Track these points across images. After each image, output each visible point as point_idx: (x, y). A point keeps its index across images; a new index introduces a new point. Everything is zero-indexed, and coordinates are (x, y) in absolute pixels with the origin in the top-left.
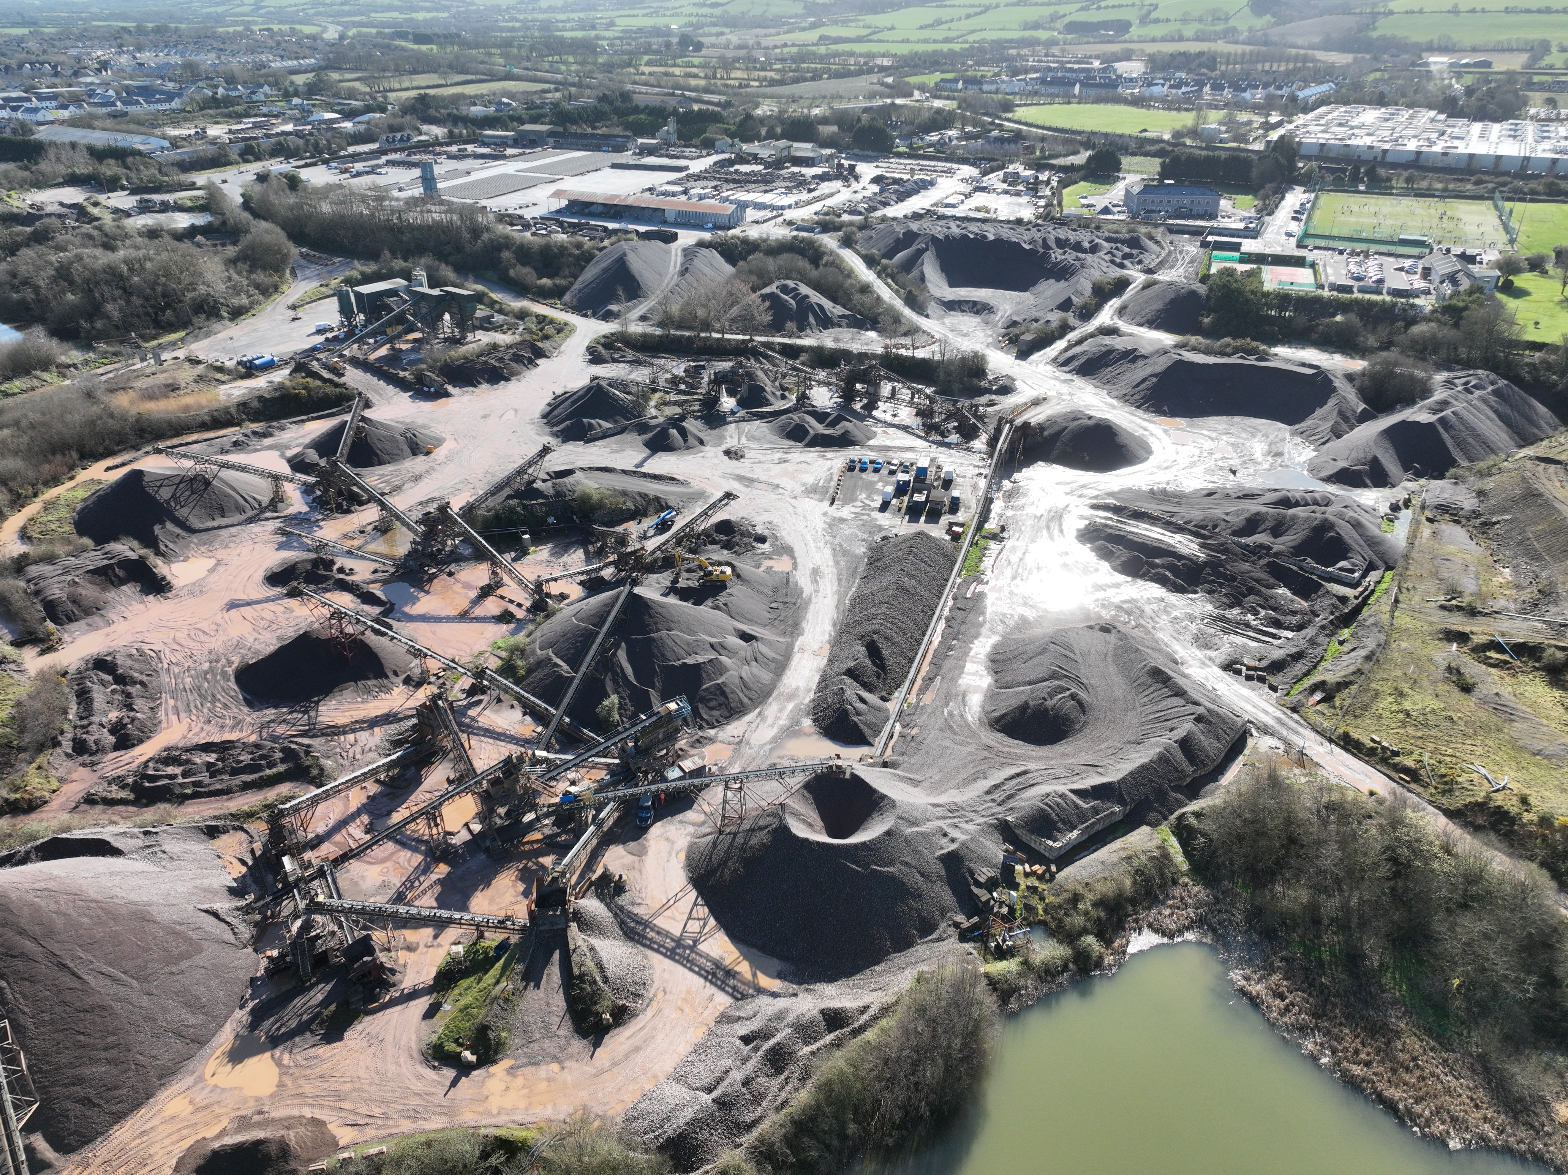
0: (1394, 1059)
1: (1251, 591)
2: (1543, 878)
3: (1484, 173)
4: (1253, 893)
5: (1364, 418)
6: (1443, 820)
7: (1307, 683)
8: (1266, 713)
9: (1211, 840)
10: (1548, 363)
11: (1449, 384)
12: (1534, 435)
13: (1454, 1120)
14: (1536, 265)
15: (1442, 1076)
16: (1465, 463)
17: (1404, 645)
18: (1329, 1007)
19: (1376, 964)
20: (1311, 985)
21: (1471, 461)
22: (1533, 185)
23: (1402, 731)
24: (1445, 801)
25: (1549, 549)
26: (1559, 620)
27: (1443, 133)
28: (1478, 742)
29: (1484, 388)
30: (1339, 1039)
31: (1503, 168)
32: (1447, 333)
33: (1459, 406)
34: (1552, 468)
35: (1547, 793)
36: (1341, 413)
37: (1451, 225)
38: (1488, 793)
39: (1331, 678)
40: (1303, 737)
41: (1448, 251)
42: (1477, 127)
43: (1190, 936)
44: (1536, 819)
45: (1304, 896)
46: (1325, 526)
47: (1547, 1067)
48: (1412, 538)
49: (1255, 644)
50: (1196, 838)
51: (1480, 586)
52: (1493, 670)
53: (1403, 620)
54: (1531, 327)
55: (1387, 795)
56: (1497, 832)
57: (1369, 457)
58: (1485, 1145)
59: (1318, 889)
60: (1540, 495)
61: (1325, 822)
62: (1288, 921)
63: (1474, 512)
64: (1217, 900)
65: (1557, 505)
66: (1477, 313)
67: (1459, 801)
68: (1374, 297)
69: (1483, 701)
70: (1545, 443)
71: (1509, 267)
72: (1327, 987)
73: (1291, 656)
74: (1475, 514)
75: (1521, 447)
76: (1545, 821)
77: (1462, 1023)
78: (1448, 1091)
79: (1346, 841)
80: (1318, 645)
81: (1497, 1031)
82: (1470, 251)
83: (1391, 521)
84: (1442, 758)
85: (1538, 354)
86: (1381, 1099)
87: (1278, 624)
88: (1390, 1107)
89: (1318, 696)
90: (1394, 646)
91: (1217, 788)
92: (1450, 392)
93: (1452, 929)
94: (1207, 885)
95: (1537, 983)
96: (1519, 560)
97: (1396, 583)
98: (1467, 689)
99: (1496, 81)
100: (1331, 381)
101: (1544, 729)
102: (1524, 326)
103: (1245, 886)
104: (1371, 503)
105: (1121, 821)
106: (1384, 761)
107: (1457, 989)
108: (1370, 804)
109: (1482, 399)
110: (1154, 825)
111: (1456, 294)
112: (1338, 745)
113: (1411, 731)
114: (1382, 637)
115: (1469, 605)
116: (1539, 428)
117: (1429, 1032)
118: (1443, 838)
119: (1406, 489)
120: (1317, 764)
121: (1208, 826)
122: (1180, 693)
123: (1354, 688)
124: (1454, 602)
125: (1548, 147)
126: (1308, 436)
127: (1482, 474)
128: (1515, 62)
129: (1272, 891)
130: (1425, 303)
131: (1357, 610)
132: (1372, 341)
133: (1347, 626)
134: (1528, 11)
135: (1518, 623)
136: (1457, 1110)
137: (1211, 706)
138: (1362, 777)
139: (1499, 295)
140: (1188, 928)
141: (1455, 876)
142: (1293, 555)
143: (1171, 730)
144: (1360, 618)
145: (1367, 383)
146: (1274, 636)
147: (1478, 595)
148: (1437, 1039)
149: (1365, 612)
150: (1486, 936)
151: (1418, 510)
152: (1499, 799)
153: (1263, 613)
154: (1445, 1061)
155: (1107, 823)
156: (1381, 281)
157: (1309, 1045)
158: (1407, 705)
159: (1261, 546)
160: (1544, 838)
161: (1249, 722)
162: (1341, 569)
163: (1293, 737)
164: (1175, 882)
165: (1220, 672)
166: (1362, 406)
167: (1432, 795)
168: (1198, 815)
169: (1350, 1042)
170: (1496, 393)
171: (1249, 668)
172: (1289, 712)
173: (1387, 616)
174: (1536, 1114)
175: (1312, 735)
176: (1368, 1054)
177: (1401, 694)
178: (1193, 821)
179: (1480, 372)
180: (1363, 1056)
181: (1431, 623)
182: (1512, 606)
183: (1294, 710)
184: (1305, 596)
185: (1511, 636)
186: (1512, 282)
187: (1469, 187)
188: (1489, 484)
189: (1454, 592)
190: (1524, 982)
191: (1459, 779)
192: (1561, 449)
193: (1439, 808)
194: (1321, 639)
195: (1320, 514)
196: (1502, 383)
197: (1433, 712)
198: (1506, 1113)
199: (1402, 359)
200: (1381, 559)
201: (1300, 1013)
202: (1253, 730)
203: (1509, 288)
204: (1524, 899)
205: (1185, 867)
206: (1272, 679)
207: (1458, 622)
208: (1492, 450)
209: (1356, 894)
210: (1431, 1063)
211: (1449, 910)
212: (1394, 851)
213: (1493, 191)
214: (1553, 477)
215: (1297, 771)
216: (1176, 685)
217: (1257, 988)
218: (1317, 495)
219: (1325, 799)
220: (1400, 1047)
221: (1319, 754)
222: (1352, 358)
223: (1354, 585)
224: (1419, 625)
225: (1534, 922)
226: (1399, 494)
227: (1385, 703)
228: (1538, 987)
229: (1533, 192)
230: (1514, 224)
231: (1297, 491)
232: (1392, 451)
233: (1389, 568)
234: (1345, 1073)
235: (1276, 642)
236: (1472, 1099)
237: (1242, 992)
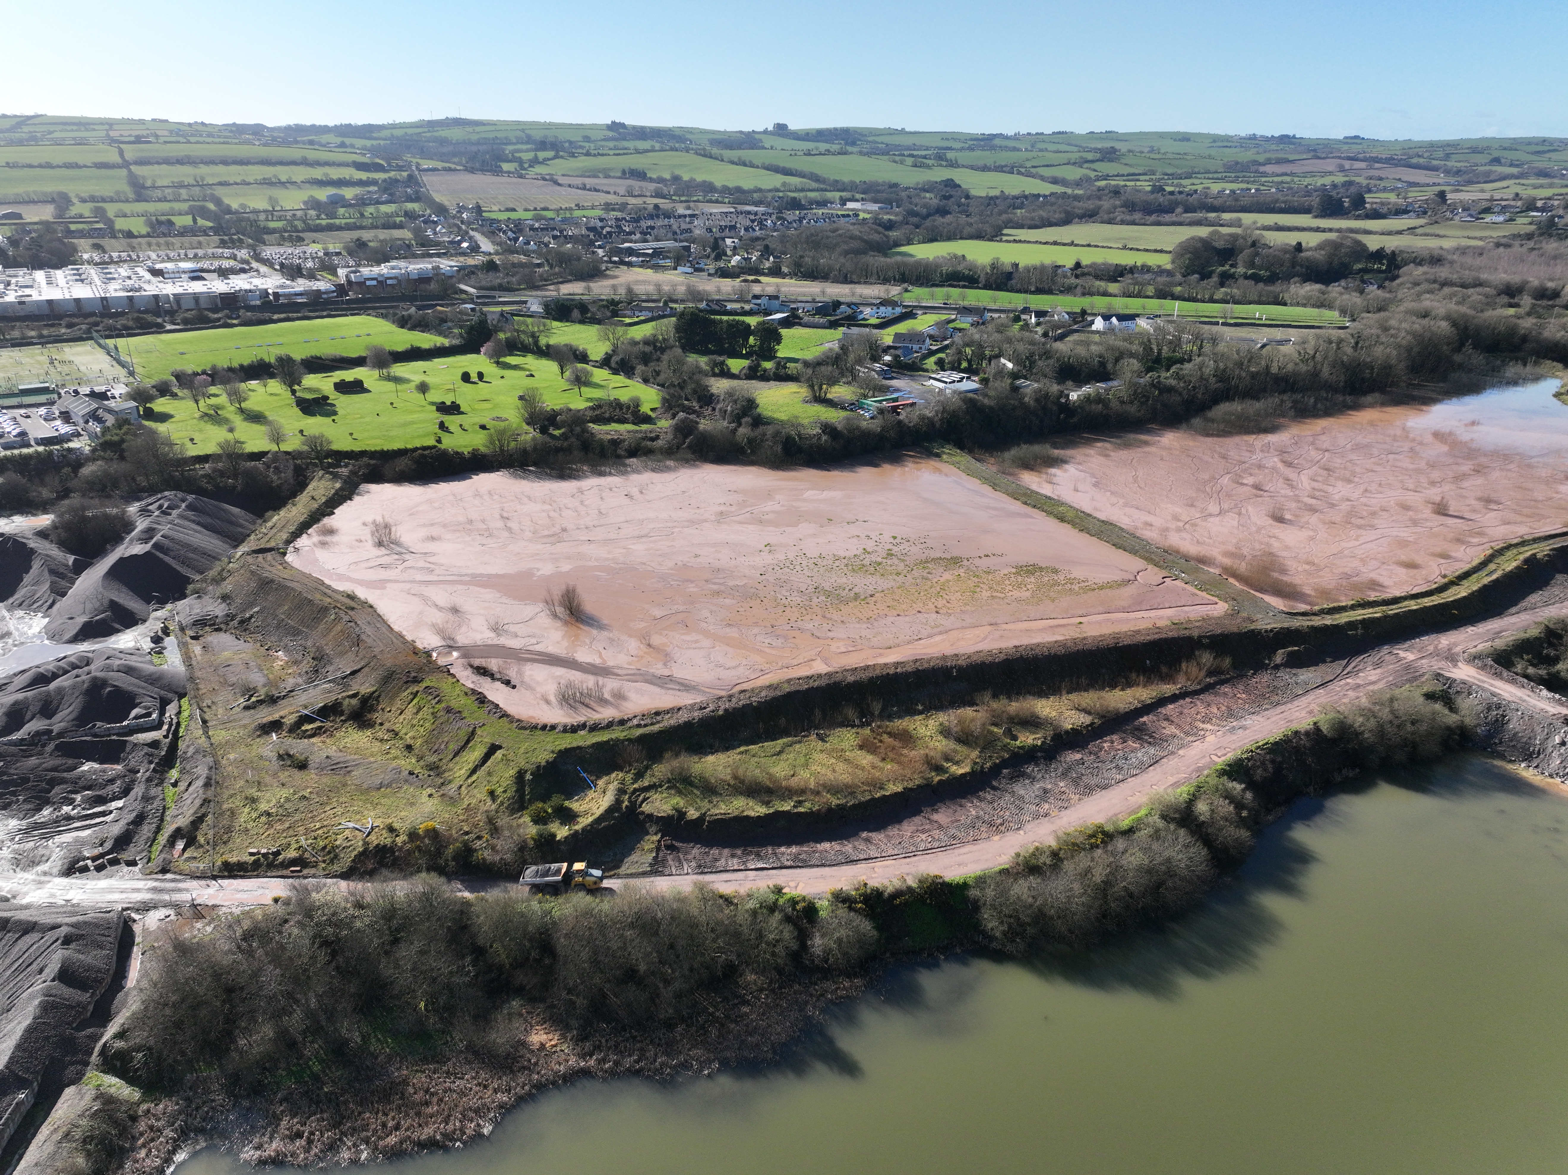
0: (414, 1104)
1: (53, 783)
2: (434, 880)
3: (70, 316)
4: (221, 1066)
5: (79, 568)
6: (343, 884)
7: (163, 839)
8: (138, 890)
9: (150, 1049)
10: (220, 471)
11: (145, 512)
12: (241, 534)
13: (477, 1111)
14: (163, 390)
15: (453, 1086)
16: (197, 577)
17: (232, 756)
18: (343, 1108)
19: (359, 1040)
20: (318, 1103)
21: (202, 573)
22: (122, 321)
23: (271, 831)
24: (336, 868)
25: (302, 622)
26: (339, 674)
27: (8, 284)
28: (335, 804)
29: (178, 507)
30: (365, 1127)
31: (87, 309)
32: (116, 467)
33: (165, 529)
34: (269, 556)
35: (403, 814)
36: (52, 572)
37: (66, 369)
38: (364, 840)
39: (183, 821)
40: (187, 890)
41: (76, 392)
42: (40, 275)
43: (180, 1157)
44: (406, 838)
45: (268, 1031)
46: (97, 685)
47: (510, 1015)
48: (187, 659)
49: (87, 832)
50: (132, 1058)
51: (267, 675)
52: (313, 740)
53: (219, 735)
54: (189, 445)
55: (289, 893)
56: (386, 866)
57: (106, 602)
58: (506, 1110)
59: (277, 1015)
60: (272, 581)
61: (250, 953)
62: (268, 1064)
63: (227, 615)
64: (188, 1100)
65: (289, 584)
66: (134, 444)
67: (346, 860)
68: (25, 451)
69: (321, 769)
70: (252, 537)
71: (141, 396)
72: (331, 1093)
73: (133, 823)
74: (230, 617)
75: (236, 547)
76: (413, 835)
77: (443, 1033)
78: (462, 1094)
79: (277, 957)
80: (154, 798)
81: (467, 1018)
82: (97, 389)
83: (160, 653)
84: (315, 834)
85: (207, 466)
86: (422, 1145)
87: (102, 800)
88: (431, 1145)
89: (180, 845)
90: (224, 762)
91: (127, 994)
92: (150, 519)
93: (397, 966)
94: (169, 1095)
95: (472, 961)
96: (286, 640)
97: (195, 706)
98: (302, 766)
99: (35, 231)
100: (24, 544)
101: (375, 765)
102: (183, 445)
103: (209, 1065)
104: (131, 644)
105: (35, 1105)
106: (271, 866)
107: (426, 1009)
108: (280, 909)
109: (180, 516)
110: (76, 1080)
111: (106, 430)
112: (223, 877)
113: (278, 827)
114: (210, 760)
115: (267, 696)
116: (241, 526)
117: (425, 1060)
118: (351, 899)
119: (158, 619)
120: (214, 907)
121: (138, 1037)
122: (28, 928)
123: (209, 819)
124: (253, 699)
125: (118, 287)
126: (29, 605)
127: (218, 580)
128: (46, 213)
129: (237, 1049)
130: (80, 444)
131: (173, 747)
132: (46, 493)
133: (172, 767)
134: (30, 166)
135: (312, 692)
136: (475, 1103)
137: (74, 919)
138: (260, 891)
139: (147, 423)
140: (174, 1152)
141: (376, 922)
142: (79, 726)
143: (41, 971)
144: (179, 753)
145: (63, 535)
146: (103, 814)
147: (269, 683)
148: (434, 1060)
149: (182, 745)
150: (422, 952)
151: (179, 633)
152: (374, 840)
153: (78, 798)
154: (448, 1073)
155: (18, 1119)
156: (23, 434)
157: (345, 1155)
158: (263, 806)
159: (38, 734)
160: (419, 848)
161: (124, 910)
162: (136, 718)
163: (177, 897)
164: (134, 1119)
165: (65, 881)
166: (71, 559)
167: (324, 869)
168: (121, 1035)
169: (374, 1123)
170: (190, 507)
171: (94, 859)
172: (160, 876)
173: (203, 739)
174: (522, 1057)
175: (195, 883)
176: (393, 1119)
177: (253, 800)
178: (119, 1044)
179: (167, 493)
180: (390, 1124)
181: (245, 726)
182: (300, 680)
183: (164, 871)
184: (116, 760)
185: (312, 705)
186: (151, 409)
187: (63, 331)
188: (227, 586)
189: (249, 691)
190: (464, 967)
191: (338, 843)
192: (266, 538)
193: (335, 877)
194: (153, 792)
195: (84, 677)
196: (191, 498)
197: (288, 800)
198: (505, 1074)
199: (86, 502)
200: (170, 690)
201: (322, 1135)
202: (133, 915)
203: (150, 415)
204: (431, 905)
205: (137, 1095)
206: (125, 856)
207: (266, 715)
208: (214, 558)
209: (311, 994)
210: (441, 1083)
211: (387, 953)
212: (321, 936)
213: (88, 331)
214: (274, 563)
215: (199, 925)
216: (19, 922)
217: (274, 1147)
218: (72, 659)
219: (238, 934)
220: (412, 1091)
221: (210, 897)
222: (34, 515)
223: (158, 726)
224: (235, 733)
225: (446, 917)
226: (153, 625)
227: (245, 815)
228: (474, 963)
229: (126, 328)
230: (124, 358)
231: (48, 663)
232: (124, 589)
233: (181, 696)
234: (384, 1152)
235: (109, 818)
236: (479, 1084)
237: (262, 1162)
